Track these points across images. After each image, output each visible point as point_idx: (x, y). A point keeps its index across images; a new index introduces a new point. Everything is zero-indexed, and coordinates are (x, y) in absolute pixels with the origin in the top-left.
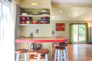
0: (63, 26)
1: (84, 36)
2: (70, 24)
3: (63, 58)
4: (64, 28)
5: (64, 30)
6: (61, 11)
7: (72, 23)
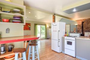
0: (29, 26)
1: (44, 34)
2: (35, 24)
3: (36, 52)
4: (30, 28)
5: (30, 30)
6: (30, 13)
7: (36, 23)
